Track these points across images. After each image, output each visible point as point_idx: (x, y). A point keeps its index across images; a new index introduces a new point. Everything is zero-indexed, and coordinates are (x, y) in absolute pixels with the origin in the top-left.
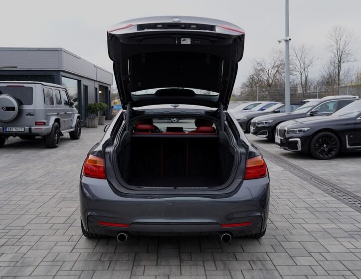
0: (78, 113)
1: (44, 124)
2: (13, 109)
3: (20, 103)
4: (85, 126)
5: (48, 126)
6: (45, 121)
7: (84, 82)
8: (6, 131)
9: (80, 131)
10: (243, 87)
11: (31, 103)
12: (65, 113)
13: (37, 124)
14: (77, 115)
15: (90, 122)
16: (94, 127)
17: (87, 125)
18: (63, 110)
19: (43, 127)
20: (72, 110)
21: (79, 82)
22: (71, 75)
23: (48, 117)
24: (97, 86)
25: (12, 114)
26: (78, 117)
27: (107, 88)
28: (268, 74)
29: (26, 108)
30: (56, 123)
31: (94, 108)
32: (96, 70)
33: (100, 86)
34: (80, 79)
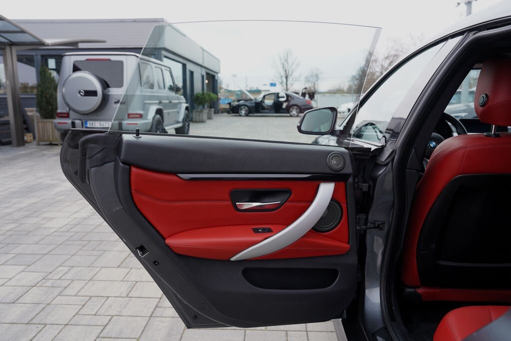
0: (187, 103)
1: (141, 116)
2: (93, 93)
3: (105, 85)
4: (192, 121)
5: (146, 119)
6: (141, 112)
7: (190, 67)
8: (86, 127)
9: (188, 126)
10: (352, 80)
11: (120, 84)
12: (170, 102)
13: (130, 116)
14: (184, 105)
15: (197, 116)
16: (202, 122)
17: (194, 119)
18: (168, 98)
19: (140, 122)
20: (178, 99)
21: (184, 66)
22: (175, 56)
23: (145, 107)
24: (204, 74)
25: (95, 101)
26: (187, 108)
27: (213, 77)
28: (382, 66)
29: (114, 92)
30: (158, 116)
31: (202, 99)
32: (203, 53)
33: (207, 74)
34: (185, 62)
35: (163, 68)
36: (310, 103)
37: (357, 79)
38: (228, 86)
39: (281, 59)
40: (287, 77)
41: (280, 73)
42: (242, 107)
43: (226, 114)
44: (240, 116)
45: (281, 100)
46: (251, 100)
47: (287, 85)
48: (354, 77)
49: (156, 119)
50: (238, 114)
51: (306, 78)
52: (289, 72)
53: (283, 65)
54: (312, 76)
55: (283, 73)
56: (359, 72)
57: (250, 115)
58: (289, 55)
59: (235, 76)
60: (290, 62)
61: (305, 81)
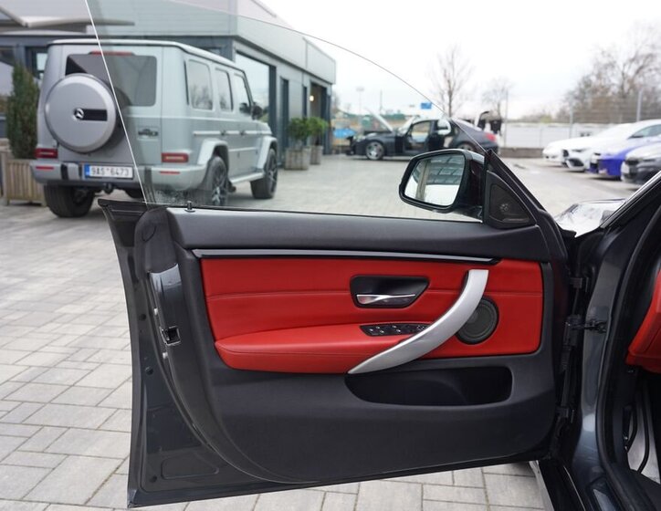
0: (273, 135)
1: (185, 159)
2: (100, 115)
3: (124, 101)
4: (283, 167)
5: (195, 164)
6: (186, 151)
7: (282, 71)
8: (87, 177)
9: (275, 177)
11: (150, 100)
12: (242, 134)
13: (166, 158)
14: (269, 140)
15: (293, 159)
16: (301, 169)
17: (287, 165)
18: (238, 126)
19: (183, 169)
20: (257, 127)
21: (273, 70)
22: (257, 51)
23: (195, 142)
24: (308, 84)
25: (103, 129)
26: (273, 145)
27: (324, 90)
28: (623, 74)
29: (140, 113)
30: (218, 159)
31: (301, 128)
32: (307, 47)
33: (314, 85)
34: (274, 62)
35: (232, 72)
36: (493, 139)
37: (576, 98)
38: (349, 107)
39: (441, 62)
40: (450, 94)
41: (439, 86)
42: (373, 144)
43: (344, 156)
44: (369, 159)
45: (442, 132)
46: (389, 132)
47: (450, 107)
48: (571, 93)
49: (213, 164)
50: (365, 157)
51: (484, 95)
52: (455, 84)
53: (445, 71)
54: (495, 91)
55: (444, 86)
56: (580, 84)
57: (385, 158)
58: (455, 55)
59: (361, 89)
60: (457, 67)
61: (483, 101)
